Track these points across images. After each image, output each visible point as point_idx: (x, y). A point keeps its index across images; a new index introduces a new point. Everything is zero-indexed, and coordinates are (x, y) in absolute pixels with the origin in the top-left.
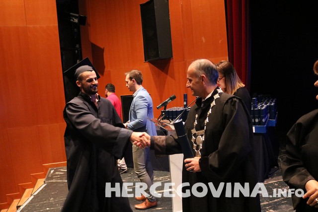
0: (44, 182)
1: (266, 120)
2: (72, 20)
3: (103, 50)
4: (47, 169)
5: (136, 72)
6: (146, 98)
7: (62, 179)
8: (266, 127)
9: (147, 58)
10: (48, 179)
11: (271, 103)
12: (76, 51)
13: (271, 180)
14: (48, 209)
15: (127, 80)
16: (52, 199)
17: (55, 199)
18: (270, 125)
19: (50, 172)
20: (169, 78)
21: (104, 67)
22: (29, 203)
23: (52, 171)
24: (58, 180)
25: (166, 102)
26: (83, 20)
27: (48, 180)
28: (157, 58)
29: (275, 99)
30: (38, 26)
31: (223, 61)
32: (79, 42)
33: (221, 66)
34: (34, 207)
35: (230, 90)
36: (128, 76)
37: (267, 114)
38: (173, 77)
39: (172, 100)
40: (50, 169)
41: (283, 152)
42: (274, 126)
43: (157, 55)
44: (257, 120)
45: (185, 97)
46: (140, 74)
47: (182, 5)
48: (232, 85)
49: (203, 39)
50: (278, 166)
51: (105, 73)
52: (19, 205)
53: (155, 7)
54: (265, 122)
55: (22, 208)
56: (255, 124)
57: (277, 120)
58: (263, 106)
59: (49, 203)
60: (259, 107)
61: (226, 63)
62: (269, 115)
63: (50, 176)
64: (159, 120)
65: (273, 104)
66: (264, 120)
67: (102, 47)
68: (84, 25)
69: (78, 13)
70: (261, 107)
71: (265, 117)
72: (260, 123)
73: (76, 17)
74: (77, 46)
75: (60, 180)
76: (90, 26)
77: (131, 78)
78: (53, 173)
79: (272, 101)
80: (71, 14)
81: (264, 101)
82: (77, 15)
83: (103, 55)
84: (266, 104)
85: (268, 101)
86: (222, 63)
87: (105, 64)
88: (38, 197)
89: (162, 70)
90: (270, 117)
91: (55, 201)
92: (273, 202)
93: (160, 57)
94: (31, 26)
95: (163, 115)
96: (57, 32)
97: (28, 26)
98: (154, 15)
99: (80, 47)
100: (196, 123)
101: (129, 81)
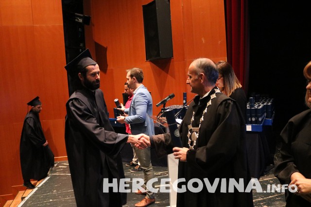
2: (76, 20)
3: (106, 49)
5: (137, 69)
6: (146, 95)
7: (65, 173)
8: (263, 126)
9: (148, 57)
11: (268, 103)
13: (266, 178)
14: (51, 200)
15: (127, 77)
16: (55, 191)
17: (58, 191)
18: (266, 124)
20: (169, 77)
21: (107, 65)
22: (34, 194)
24: (61, 173)
25: (166, 100)
26: (87, 20)
27: (52, 173)
28: (158, 58)
29: (272, 99)
30: (44, 25)
31: (221, 61)
32: (83, 41)
33: (219, 66)
34: (38, 198)
36: (129, 73)
37: (264, 113)
38: (173, 76)
39: (171, 99)
42: (271, 124)
43: (158, 54)
44: (253, 119)
45: (185, 95)
46: (141, 72)
47: (183, 6)
48: (230, 85)
49: (203, 39)
50: (273, 163)
51: (108, 71)
52: (23, 196)
53: (157, 8)
54: (262, 120)
55: (26, 199)
56: (251, 123)
57: (274, 120)
58: (260, 105)
59: (52, 195)
60: (256, 106)
61: (224, 63)
62: (265, 114)
63: (54, 169)
64: (158, 117)
65: (269, 104)
66: (260, 119)
67: (105, 46)
68: (89, 25)
69: (82, 13)
70: (258, 106)
71: (261, 116)
72: (257, 122)
73: (80, 17)
74: (81, 45)
75: (63, 173)
76: (94, 25)
77: (132, 76)
78: (57, 166)
79: (270, 101)
80: (76, 14)
81: (261, 100)
82: (82, 15)
83: (106, 54)
84: (263, 103)
85: (265, 101)
86: (220, 63)
87: (108, 63)
88: (42, 189)
89: (163, 70)
90: (266, 116)
91: (58, 193)
92: (267, 199)
93: (161, 56)
94: (38, 25)
95: (162, 112)
96: (62, 31)
97: (35, 25)
98: (156, 16)
99: (84, 45)
100: (193, 119)
101: (130, 78)
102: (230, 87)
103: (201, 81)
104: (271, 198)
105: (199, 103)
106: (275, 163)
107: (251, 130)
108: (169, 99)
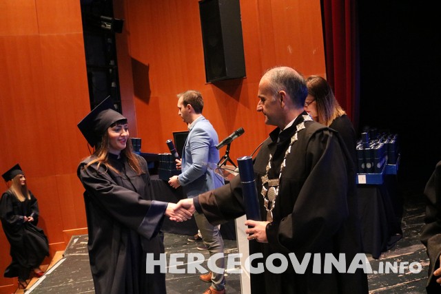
0: (63, 256)
1: (383, 164)
2: (103, 26)
3: (147, 68)
4: (68, 236)
5: (193, 93)
6: (207, 132)
8: (383, 175)
9: (210, 77)
10: (69, 251)
11: (390, 140)
12: (111, 70)
13: (391, 254)
15: (179, 106)
16: (71, 280)
17: (75, 280)
18: (389, 173)
19: (73, 241)
20: (241, 105)
21: (150, 92)
22: (39, 286)
23: (76, 241)
24: (83, 253)
25: (230, 138)
26: (118, 26)
27: (69, 253)
28: (224, 78)
29: (396, 135)
30: (55, 34)
31: (313, 76)
34: (45, 291)
35: (324, 119)
36: (181, 99)
37: (383, 157)
39: (239, 136)
40: (73, 237)
41: (408, 212)
42: (395, 172)
43: (224, 73)
44: (369, 166)
46: (200, 97)
49: (290, 49)
50: (400, 232)
51: (151, 101)
53: (220, 4)
54: (382, 167)
56: (365, 171)
57: (399, 166)
58: (378, 145)
59: (66, 286)
60: (372, 146)
61: (317, 79)
62: (387, 158)
63: (72, 247)
64: (220, 165)
65: (392, 142)
66: (379, 166)
67: (146, 64)
68: (121, 32)
69: (112, 15)
70: (375, 146)
71: (380, 161)
72: (373, 169)
73: (108, 22)
74: (112, 63)
75: (86, 253)
76: (129, 34)
77: (185, 103)
78: (77, 243)
79: (392, 137)
80: (102, 17)
81: (380, 137)
82: (110, 19)
83: (148, 75)
84: (382, 141)
85: (386, 138)
87: (151, 88)
88: (52, 277)
89: (232, 95)
90: (388, 160)
91: (75, 284)
92: (393, 288)
93: (227, 75)
94: (46, 35)
95: (225, 158)
96: (82, 43)
97: (40, 35)
98: (219, 16)
99: (116, 63)
100: (269, 166)
101: (183, 107)
102: (326, 116)
103: (281, 104)
104: (399, 287)
105: (279, 139)
106: (404, 231)
107: (365, 182)
108: (236, 136)
